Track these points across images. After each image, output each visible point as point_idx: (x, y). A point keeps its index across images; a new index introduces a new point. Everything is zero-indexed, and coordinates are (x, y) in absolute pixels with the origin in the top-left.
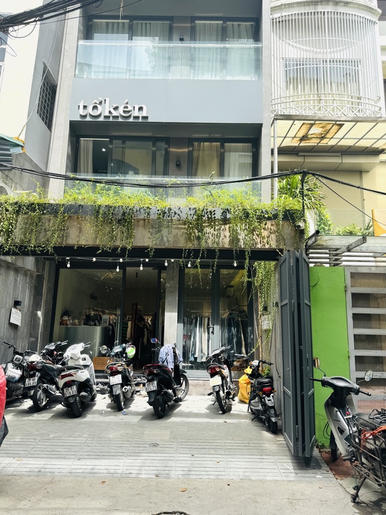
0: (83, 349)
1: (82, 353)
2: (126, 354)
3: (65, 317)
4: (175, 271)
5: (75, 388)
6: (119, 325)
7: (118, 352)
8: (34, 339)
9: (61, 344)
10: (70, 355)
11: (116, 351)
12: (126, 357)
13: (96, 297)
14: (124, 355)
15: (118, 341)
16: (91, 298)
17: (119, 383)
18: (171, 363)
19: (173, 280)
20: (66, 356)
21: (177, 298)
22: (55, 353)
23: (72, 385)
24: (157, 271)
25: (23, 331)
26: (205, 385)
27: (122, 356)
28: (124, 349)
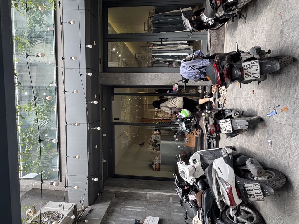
0: (184, 163)
1: (187, 163)
2: (187, 118)
3: (153, 167)
4: (110, 76)
5: (249, 186)
6: (159, 127)
7: (186, 126)
8: (171, 199)
9: (177, 182)
10: (191, 178)
11: (185, 128)
12: (190, 118)
13: (142, 143)
14: (189, 120)
15: (171, 127)
16: (142, 146)
17: (230, 122)
18: (204, 62)
19: (118, 78)
20: (192, 182)
21: (135, 73)
22: (185, 188)
23: (244, 187)
24: (115, 96)
25: (164, 211)
26: (214, 45)
27: (189, 122)
28: (182, 120)
